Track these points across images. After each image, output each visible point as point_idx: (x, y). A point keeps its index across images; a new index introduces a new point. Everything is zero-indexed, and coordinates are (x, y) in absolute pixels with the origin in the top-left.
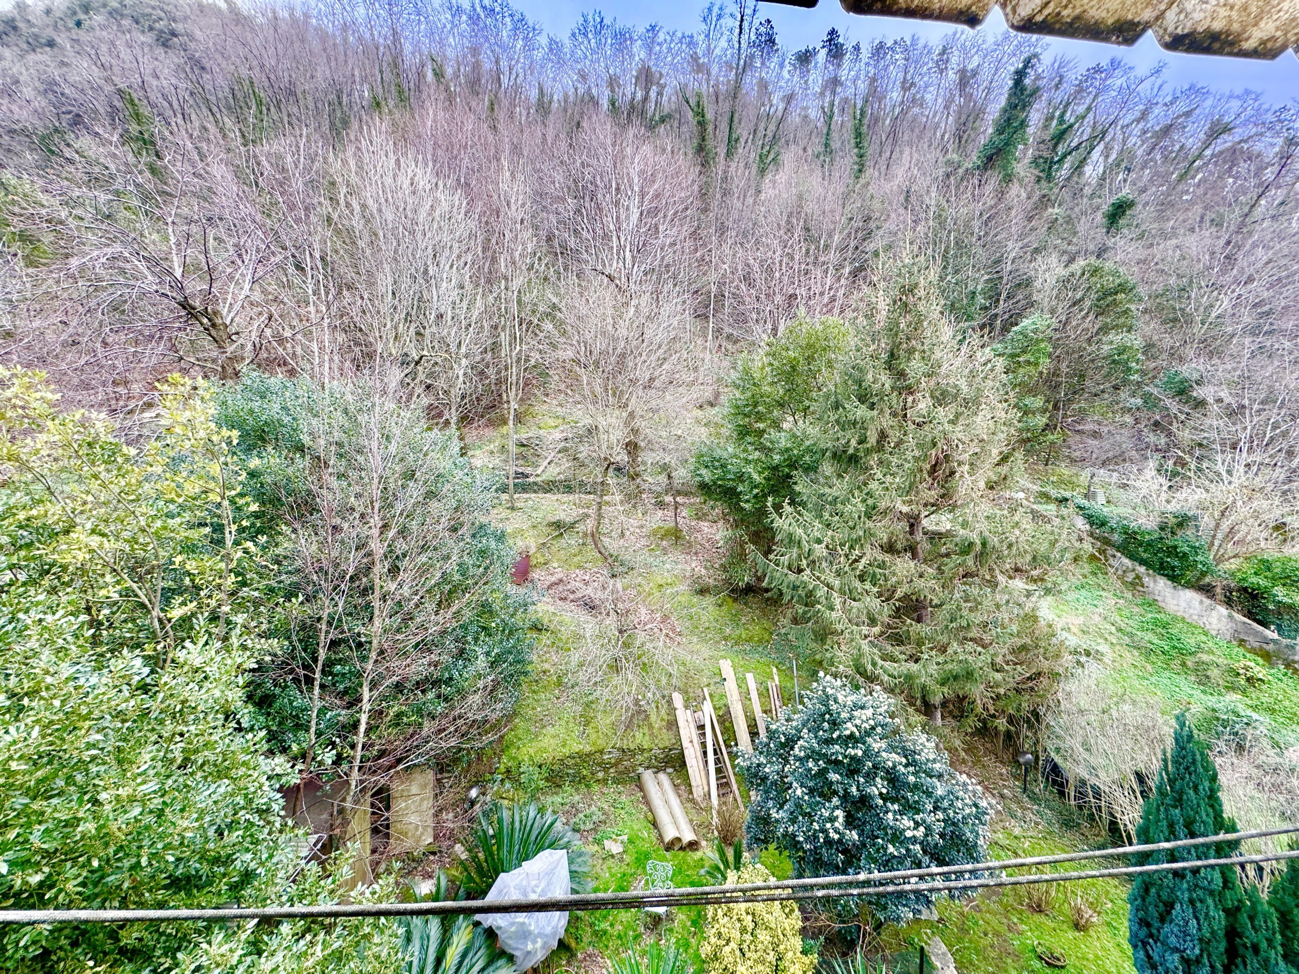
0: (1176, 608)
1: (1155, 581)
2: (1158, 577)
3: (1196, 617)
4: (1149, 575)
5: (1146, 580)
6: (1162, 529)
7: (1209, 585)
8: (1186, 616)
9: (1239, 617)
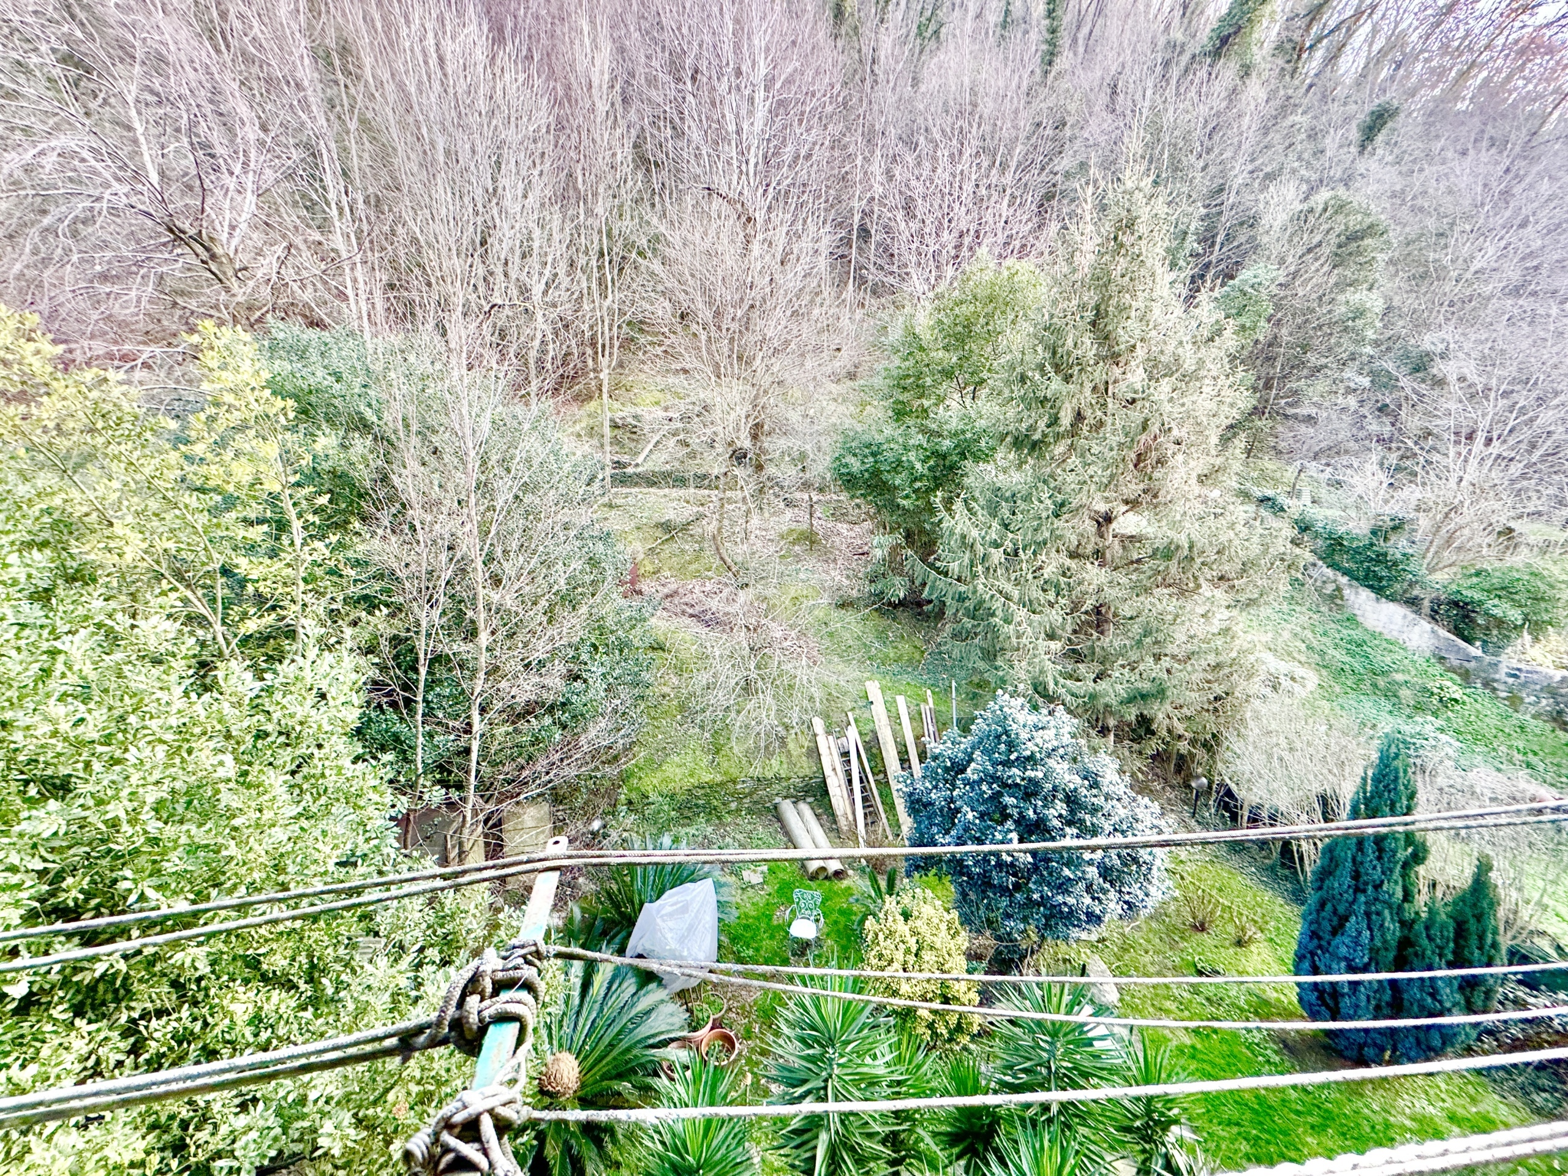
0: (1376, 623)
1: (1357, 593)
2: (1361, 589)
3: (1395, 633)
4: (1351, 586)
5: (1346, 592)
6: (1374, 533)
7: (1416, 598)
8: (1385, 632)
9: (1443, 633)
